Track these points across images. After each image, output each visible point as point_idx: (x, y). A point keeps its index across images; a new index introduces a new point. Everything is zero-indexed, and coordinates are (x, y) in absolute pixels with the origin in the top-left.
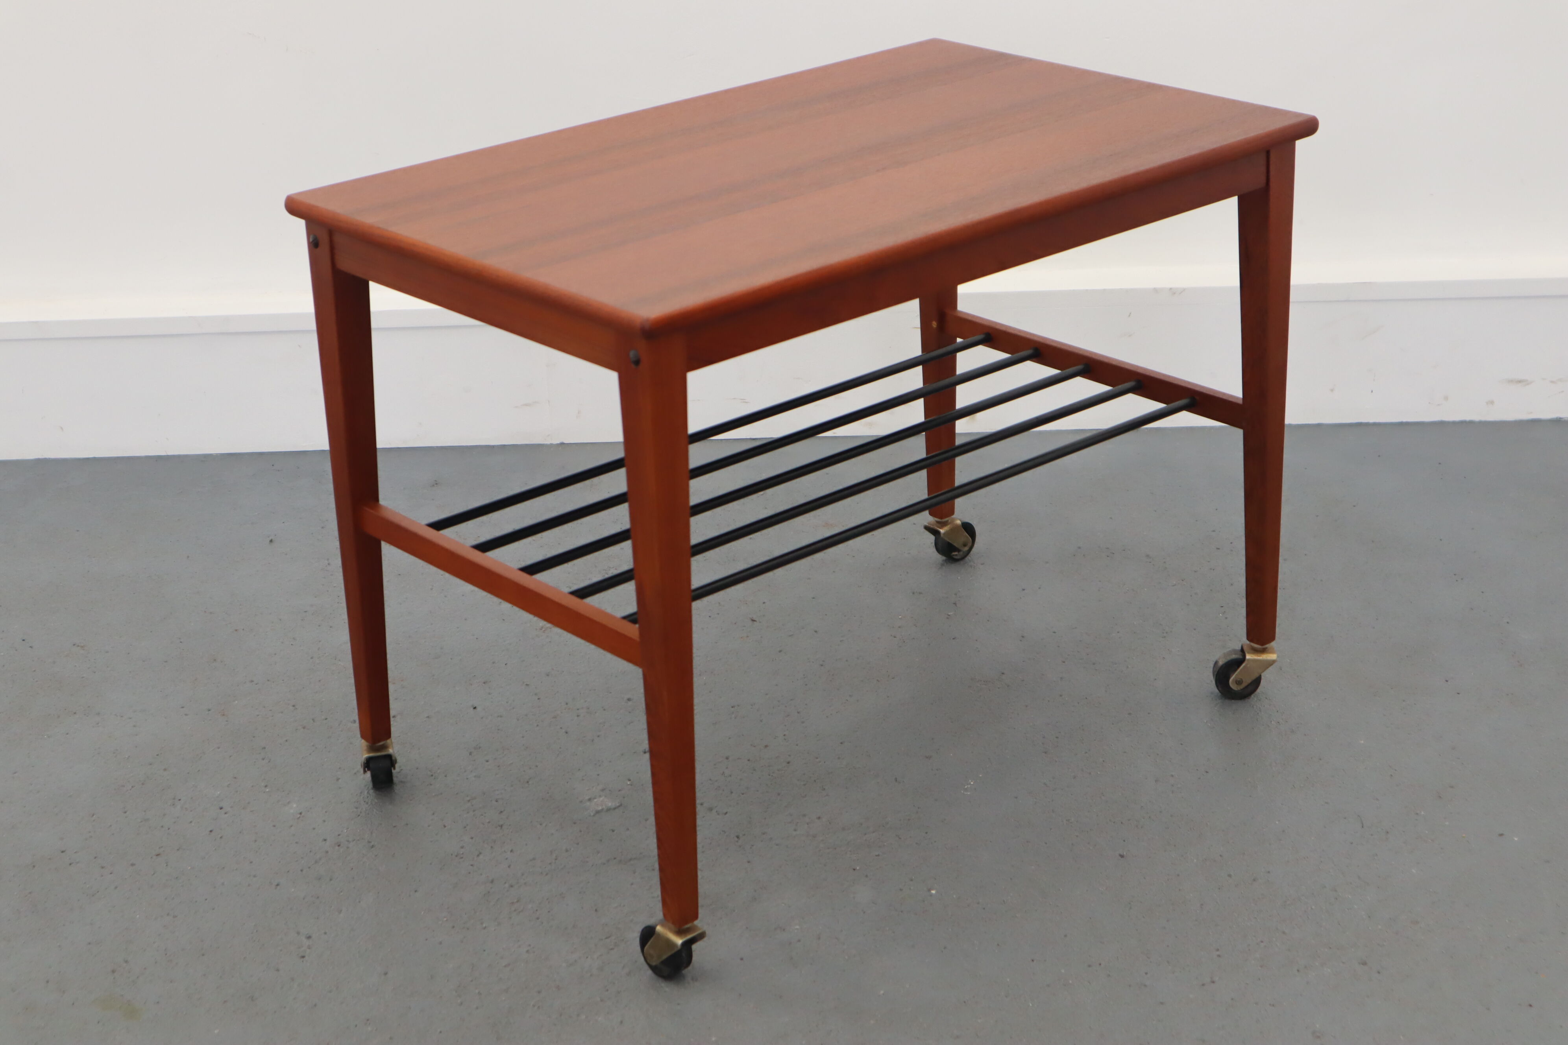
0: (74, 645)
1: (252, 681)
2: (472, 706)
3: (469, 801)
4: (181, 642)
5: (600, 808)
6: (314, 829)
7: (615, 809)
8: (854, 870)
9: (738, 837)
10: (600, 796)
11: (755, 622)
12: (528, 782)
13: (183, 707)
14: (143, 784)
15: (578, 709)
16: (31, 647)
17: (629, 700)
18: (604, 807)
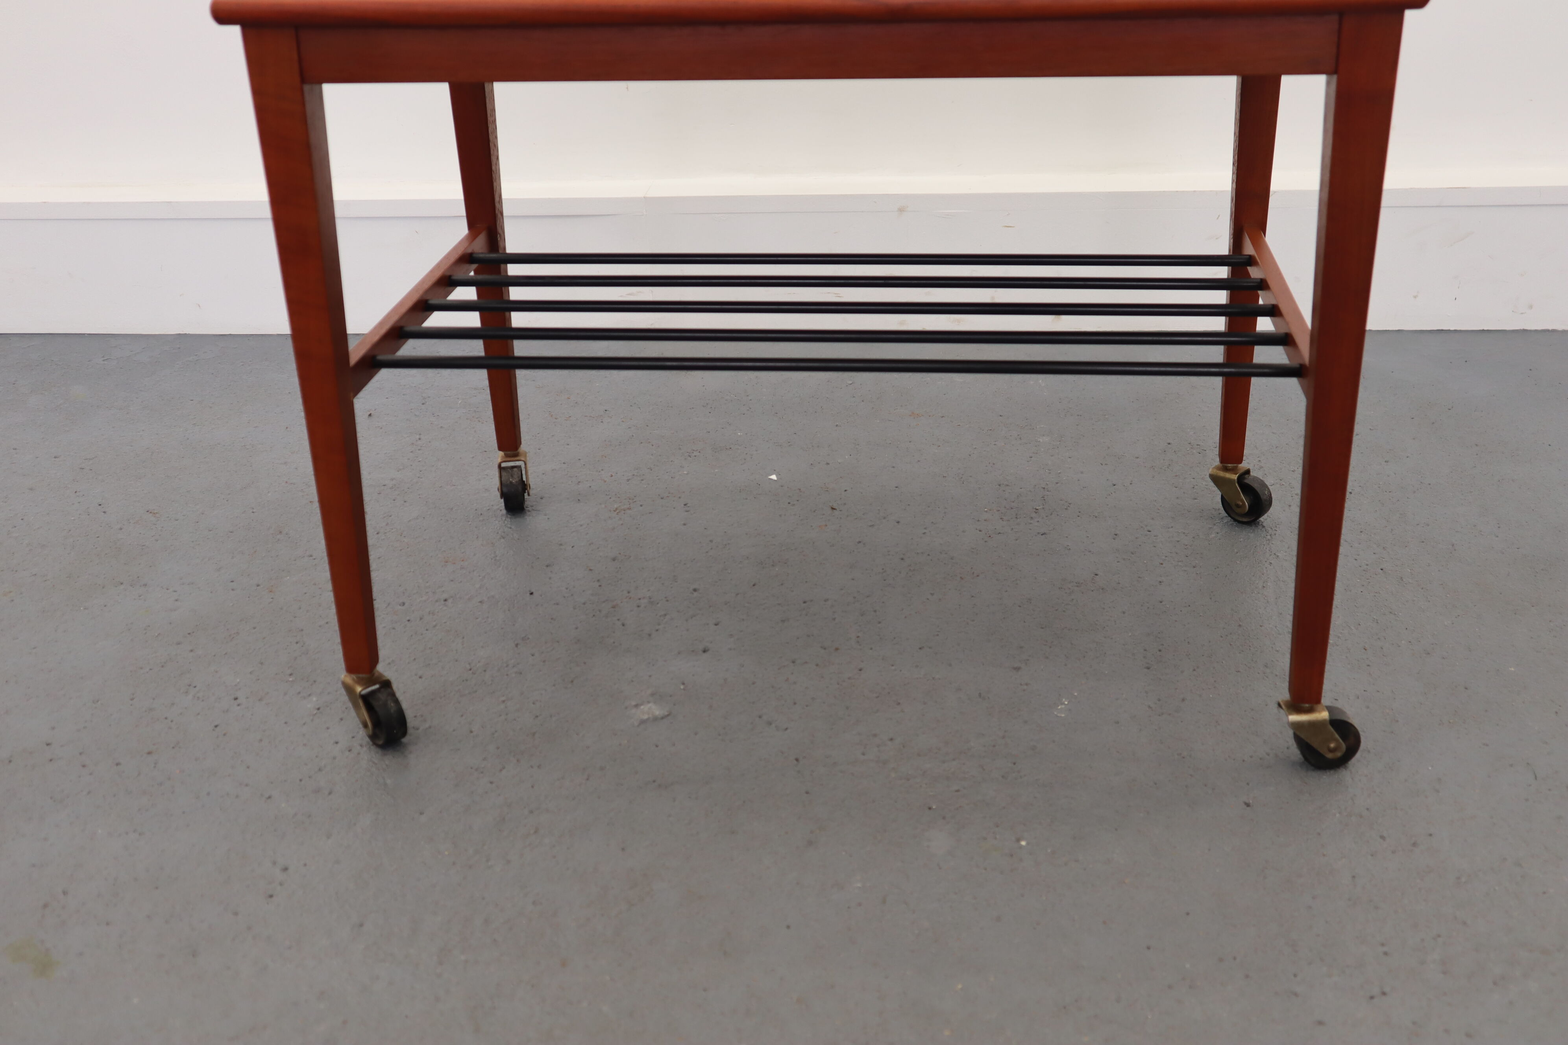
0: (148, 511)
1: (311, 556)
2: (530, 591)
3: (504, 701)
4: (253, 512)
5: (646, 717)
6: (328, 728)
7: (662, 718)
8: (930, 808)
9: (797, 760)
10: (649, 702)
11: (834, 511)
12: (572, 682)
13: (232, 581)
14: (163, 666)
15: (640, 599)
16: (104, 512)
17: (695, 590)
18: (651, 716)
